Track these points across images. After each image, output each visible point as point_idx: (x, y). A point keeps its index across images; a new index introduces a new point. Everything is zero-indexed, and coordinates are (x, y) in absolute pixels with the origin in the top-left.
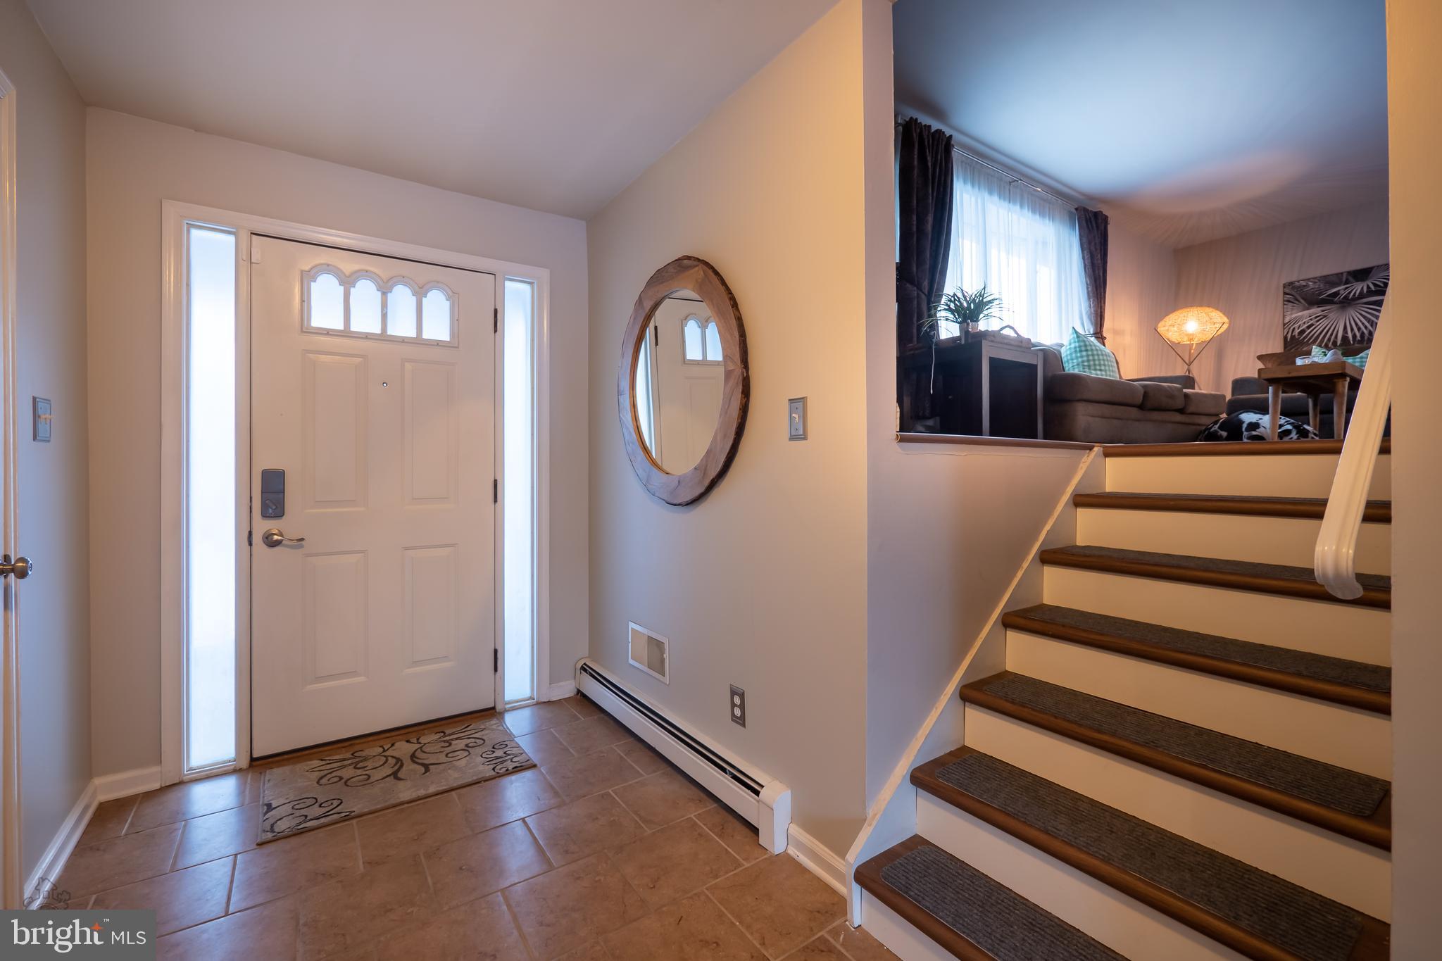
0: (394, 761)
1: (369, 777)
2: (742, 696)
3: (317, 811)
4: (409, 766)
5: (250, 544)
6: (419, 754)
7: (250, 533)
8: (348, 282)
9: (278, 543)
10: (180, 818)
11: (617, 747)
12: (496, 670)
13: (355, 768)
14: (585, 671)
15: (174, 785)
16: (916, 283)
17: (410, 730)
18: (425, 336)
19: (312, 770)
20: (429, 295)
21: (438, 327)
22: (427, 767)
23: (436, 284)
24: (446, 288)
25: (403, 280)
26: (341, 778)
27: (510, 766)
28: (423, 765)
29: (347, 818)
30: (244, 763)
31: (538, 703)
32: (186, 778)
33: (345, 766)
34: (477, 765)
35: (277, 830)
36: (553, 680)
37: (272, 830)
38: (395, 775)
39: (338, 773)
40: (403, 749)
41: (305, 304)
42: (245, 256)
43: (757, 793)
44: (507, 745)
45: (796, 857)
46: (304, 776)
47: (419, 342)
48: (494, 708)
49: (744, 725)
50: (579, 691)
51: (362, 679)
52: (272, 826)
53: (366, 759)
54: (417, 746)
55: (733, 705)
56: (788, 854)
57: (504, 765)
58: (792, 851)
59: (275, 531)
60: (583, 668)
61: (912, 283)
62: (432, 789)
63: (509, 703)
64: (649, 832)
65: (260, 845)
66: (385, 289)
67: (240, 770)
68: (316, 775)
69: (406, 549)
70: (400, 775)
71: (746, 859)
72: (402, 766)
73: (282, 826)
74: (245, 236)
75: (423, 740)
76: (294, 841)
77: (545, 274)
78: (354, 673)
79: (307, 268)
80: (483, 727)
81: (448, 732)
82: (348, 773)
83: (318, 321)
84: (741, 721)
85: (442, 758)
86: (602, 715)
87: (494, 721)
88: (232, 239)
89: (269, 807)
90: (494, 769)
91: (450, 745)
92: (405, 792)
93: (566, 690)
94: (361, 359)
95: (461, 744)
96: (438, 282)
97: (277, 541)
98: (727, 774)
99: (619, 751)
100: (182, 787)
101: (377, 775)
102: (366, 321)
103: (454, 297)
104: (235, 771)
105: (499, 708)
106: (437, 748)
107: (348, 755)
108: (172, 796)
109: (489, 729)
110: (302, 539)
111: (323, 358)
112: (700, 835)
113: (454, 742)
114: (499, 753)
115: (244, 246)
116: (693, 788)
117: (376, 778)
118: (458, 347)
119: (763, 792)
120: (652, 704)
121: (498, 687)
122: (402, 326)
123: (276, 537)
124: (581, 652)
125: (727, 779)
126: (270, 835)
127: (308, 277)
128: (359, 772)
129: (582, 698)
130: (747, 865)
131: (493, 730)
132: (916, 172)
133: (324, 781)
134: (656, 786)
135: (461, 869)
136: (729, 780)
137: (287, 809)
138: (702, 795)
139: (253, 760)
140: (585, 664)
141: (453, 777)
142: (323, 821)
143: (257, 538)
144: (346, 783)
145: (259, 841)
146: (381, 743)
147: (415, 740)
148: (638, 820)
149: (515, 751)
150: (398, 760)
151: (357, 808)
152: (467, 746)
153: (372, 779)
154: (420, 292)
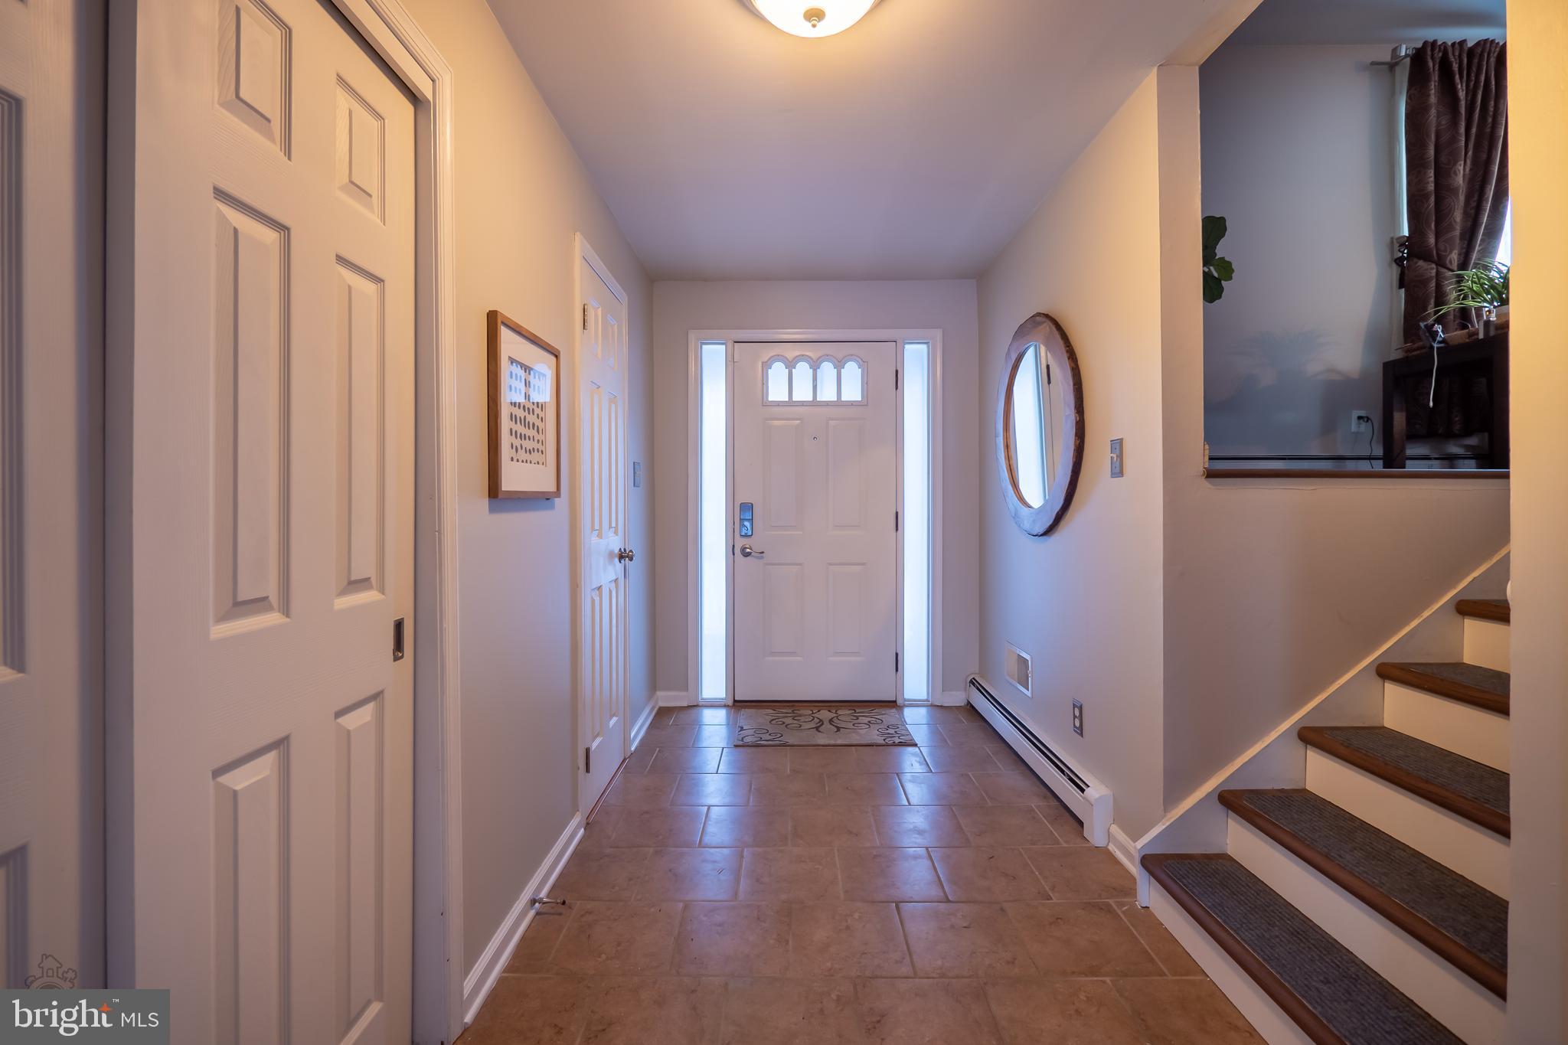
0: (818, 720)
1: (801, 726)
2: (1081, 708)
3: (767, 737)
4: (827, 725)
5: (734, 554)
6: (835, 720)
7: (734, 546)
8: (790, 365)
9: (749, 554)
10: (697, 725)
11: (989, 748)
12: (897, 670)
13: (793, 719)
14: (974, 684)
15: (694, 706)
16: (1436, 258)
17: (833, 704)
18: (844, 398)
19: (767, 715)
20: (846, 366)
21: (853, 392)
22: (838, 729)
23: (850, 357)
24: (858, 359)
25: (827, 357)
26: (784, 723)
27: (897, 740)
28: (836, 727)
29: (785, 745)
30: (730, 703)
31: (932, 706)
32: (700, 704)
33: (787, 717)
34: (874, 736)
35: (744, 740)
36: (945, 688)
37: (742, 740)
38: (817, 729)
39: (783, 720)
40: (825, 715)
41: (765, 386)
42: (730, 359)
43: (1083, 790)
44: (898, 728)
45: (1113, 853)
46: (764, 716)
47: (839, 404)
48: (895, 702)
49: (1081, 734)
50: (969, 703)
51: (799, 658)
52: (742, 739)
53: (800, 716)
54: (835, 715)
55: (1075, 717)
56: (1108, 850)
57: (893, 739)
58: (1111, 847)
59: (748, 546)
60: (971, 682)
61: (1428, 258)
62: (839, 742)
63: (909, 700)
64: (990, 804)
65: (736, 746)
66: (815, 366)
67: (728, 706)
68: (770, 718)
69: (830, 564)
70: (820, 729)
71: (1066, 842)
72: (822, 724)
73: (748, 740)
74: (730, 344)
75: (840, 712)
76: (753, 749)
77: (938, 334)
78: (793, 654)
79: (766, 359)
80: (883, 712)
81: (858, 711)
82: (788, 721)
83: (773, 397)
84: (1080, 731)
85: (850, 725)
86: (984, 724)
87: (894, 710)
88: (723, 347)
89: (742, 729)
90: (884, 740)
91: (858, 719)
92: (822, 739)
93: (957, 698)
94: (798, 421)
95: (866, 720)
96: (852, 355)
97: (748, 553)
98: (1064, 775)
99: (988, 750)
100: (698, 708)
101: (806, 726)
102: (803, 393)
103: (863, 364)
104: (725, 706)
105: (899, 702)
106: (848, 719)
107: (790, 711)
108: (694, 710)
109: (889, 716)
110: (763, 552)
111: (776, 423)
112: (1034, 818)
113: (860, 718)
114: (891, 731)
115: (730, 351)
116: (1041, 786)
117: (806, 727)
118: (867, 405)
119: (1088, 791)
120: (1018, 715)
121: (899, 684)
122: (828, 394)
123: (748, 550)
124: (972, 669)
125: (1064, 779)
126: (741, 743)
127: (767, 365)
128: (795, 722)
129: (971, 709)
130: (1065, 845)
131: (891, 716)
132: (1433, 112)
133: (774, 722)
134: (1011, 779)
135: (847, 788)
136: (1065, 781)
137: (751, 732)
138: (1048, 794)
139: (735, 701)
140: (974, 678)
141: (855, 739)
142: (770, 742)
143: (738, 550)
144: (786, 726)
145: (735, 744)
146: (812, 708)
147: (834, 711)
148: (985, 795)
149: (903, 732)
150: (821, 720)
151: (791, 741)
152: (869, 722)
153: (802, 728)
154: (839, 365)
